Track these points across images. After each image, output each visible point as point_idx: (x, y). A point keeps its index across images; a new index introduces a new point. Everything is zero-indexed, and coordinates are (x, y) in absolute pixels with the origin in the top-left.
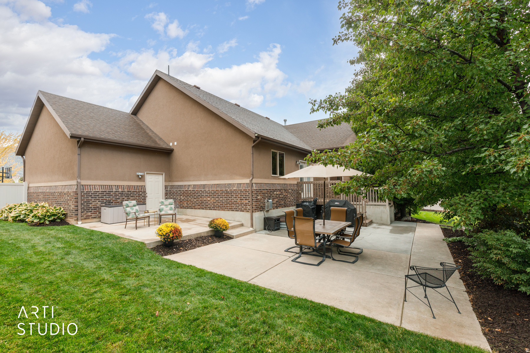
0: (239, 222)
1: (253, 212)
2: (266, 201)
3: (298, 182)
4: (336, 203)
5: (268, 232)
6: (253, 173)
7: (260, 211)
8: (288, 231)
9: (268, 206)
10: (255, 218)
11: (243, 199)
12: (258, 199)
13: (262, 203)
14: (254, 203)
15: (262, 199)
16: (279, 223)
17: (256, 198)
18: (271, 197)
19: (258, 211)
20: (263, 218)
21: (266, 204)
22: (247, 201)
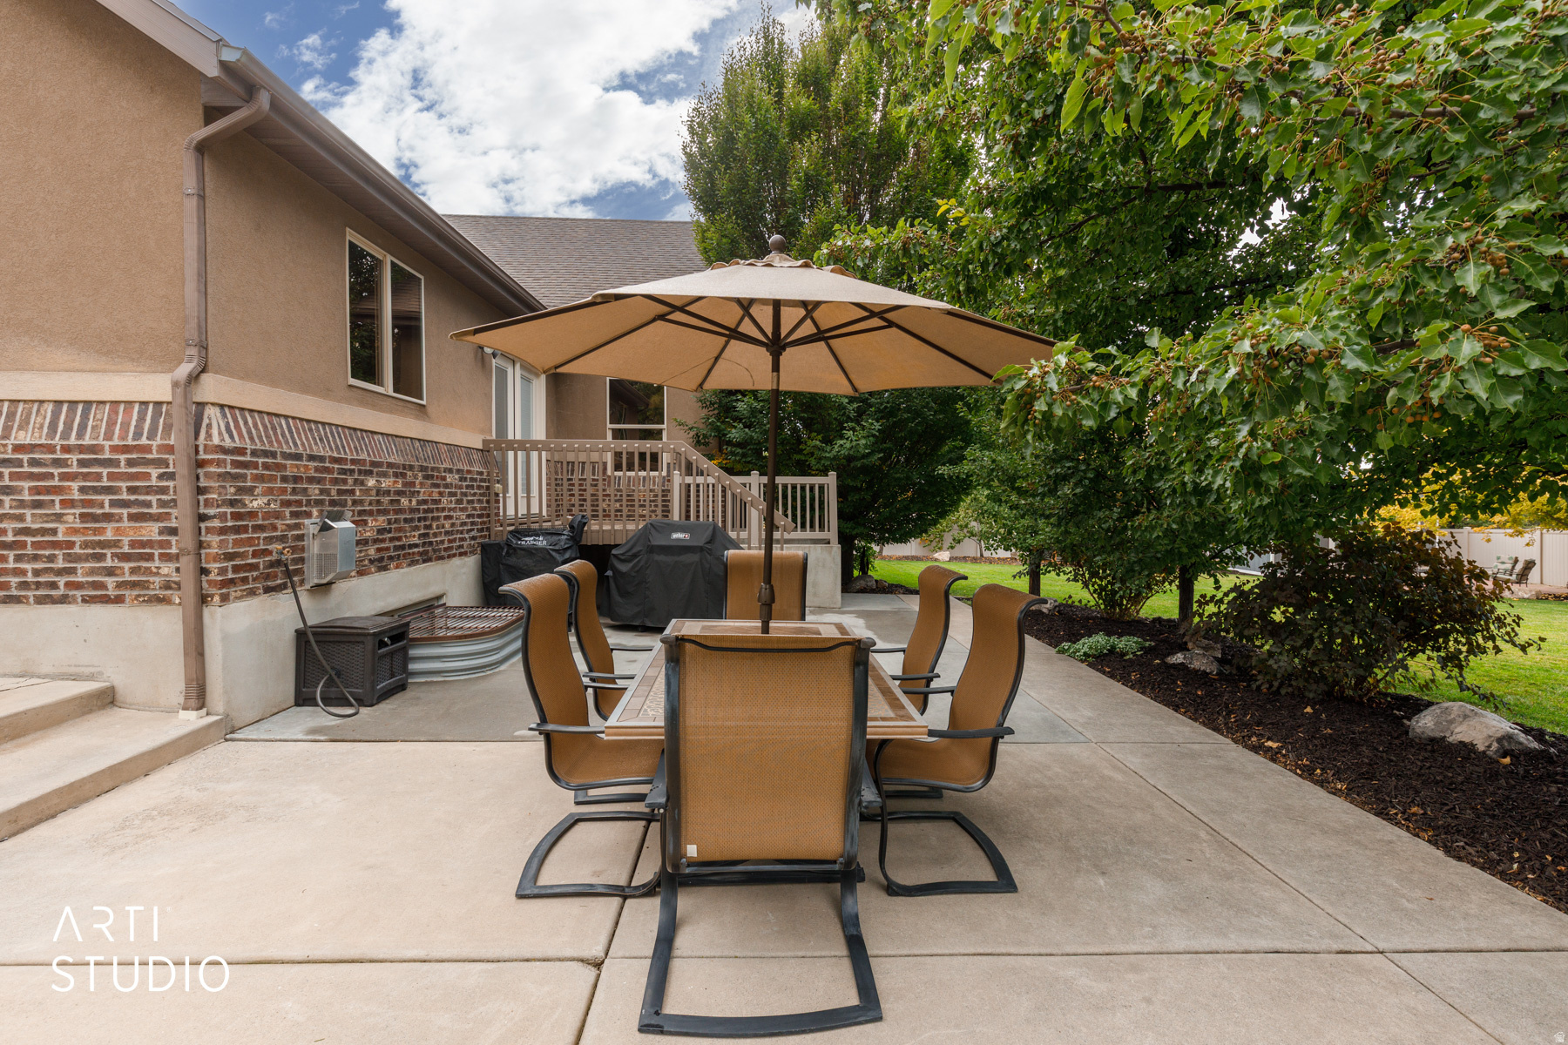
0: (76, 678)
1: (204, 599)
2: (314, 529)
3: (485, 442)
4: (675, 536)
5: (332, 721)
6: (203, 329)
7: (268, 590)
8: (548, 737)
9: (326, 561)
10: (225, 638)
11: (108, 517)
12: (252, 515)
13: (283, 539)
14: (214, 539)
15: (278, 515)
16: (404, 650)
17: (232, 503)
18: (344, 504)
19: (252, 593)
20: (289, 635)
21: (314, 548)
22: (151, 531)
